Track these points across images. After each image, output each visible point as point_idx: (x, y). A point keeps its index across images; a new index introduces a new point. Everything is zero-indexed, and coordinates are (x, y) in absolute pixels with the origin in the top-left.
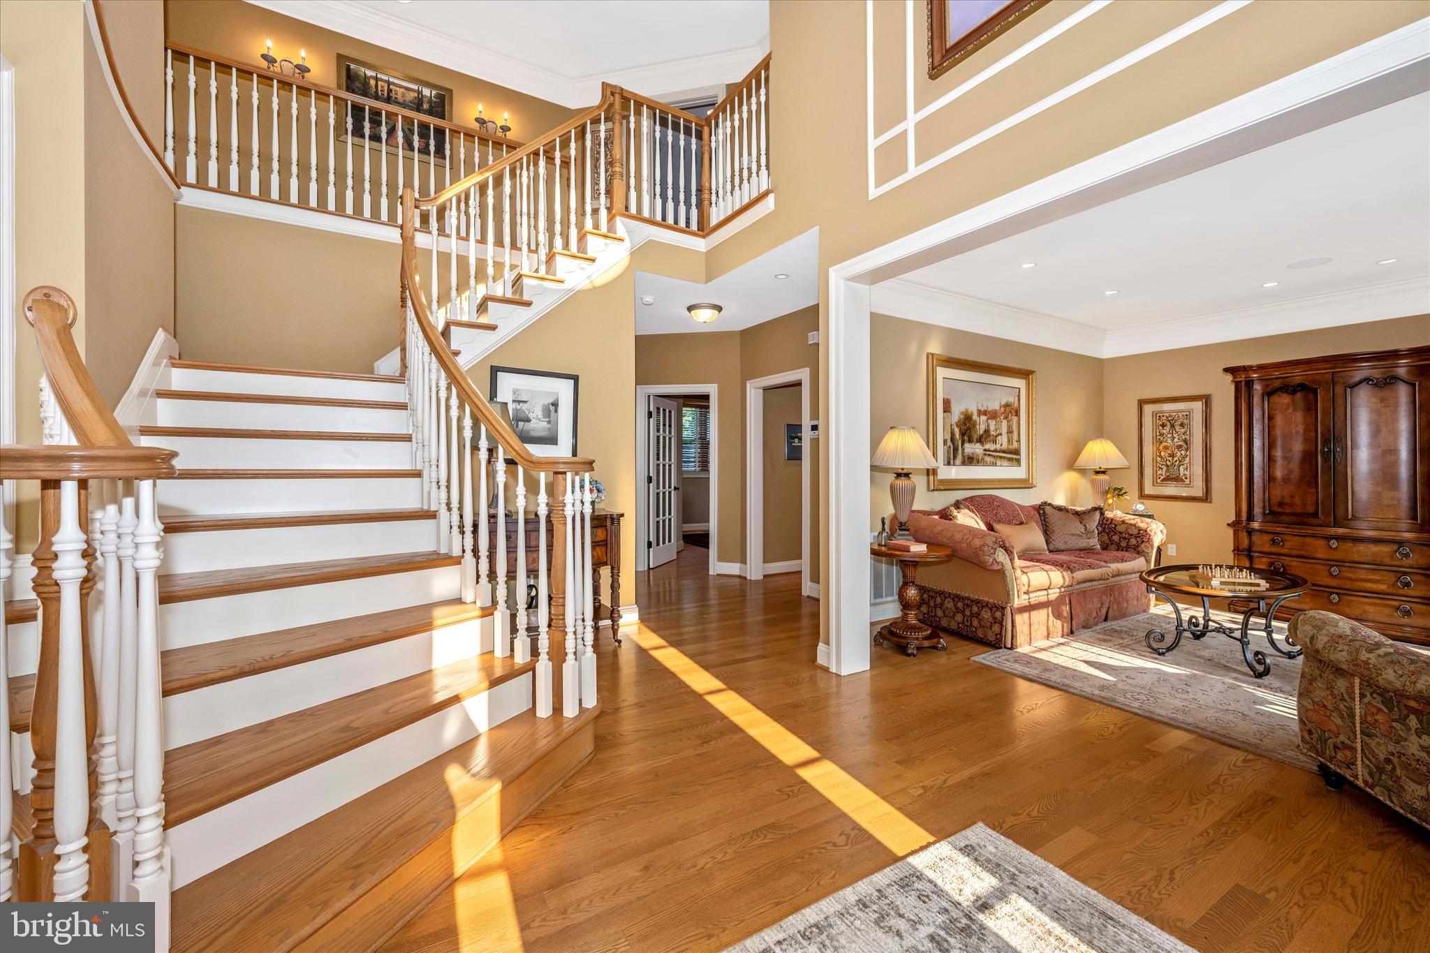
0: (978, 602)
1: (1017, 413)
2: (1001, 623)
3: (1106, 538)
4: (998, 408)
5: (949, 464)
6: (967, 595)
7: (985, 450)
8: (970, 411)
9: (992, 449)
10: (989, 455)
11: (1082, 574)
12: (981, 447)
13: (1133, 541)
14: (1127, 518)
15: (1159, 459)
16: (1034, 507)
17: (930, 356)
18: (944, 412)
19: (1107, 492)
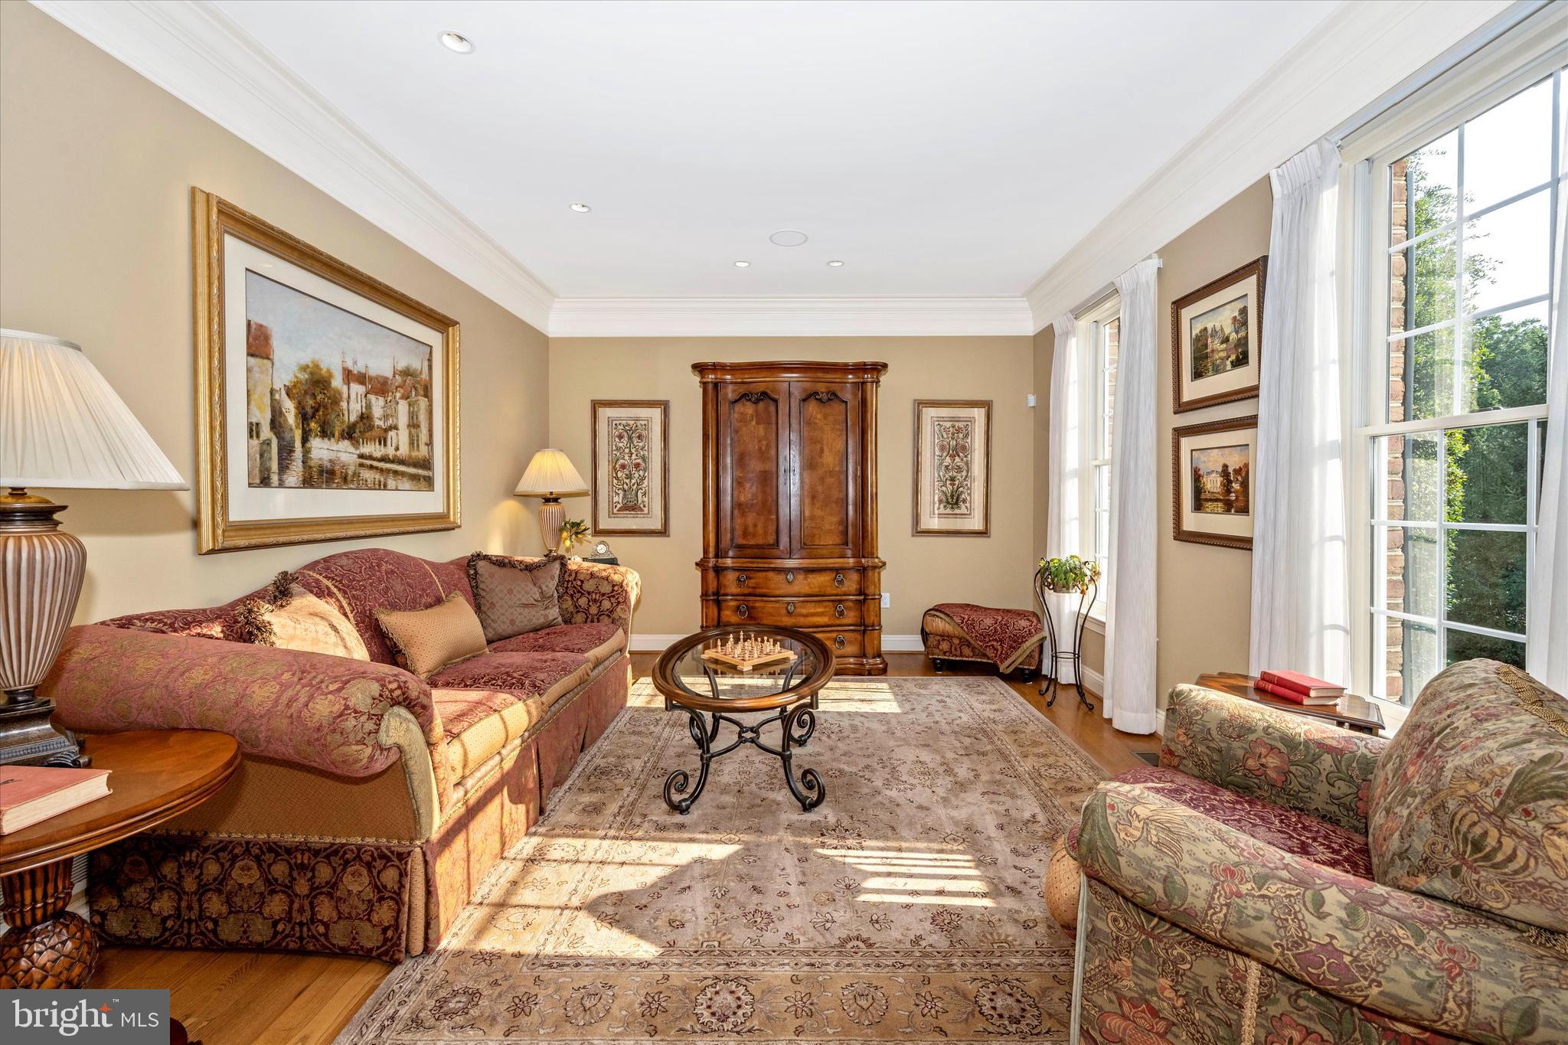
0: (332, 852)
1: (427, 392)
2: (398, 897)
3: (568, 604)
4: (389, 374)
5: (265, 482)
6: (300, 838)
7: (361, 456)
8: (324, 366)
9: (378, 454)
10: (371, 467)
11: (555, 690)
12: (352, 449)
13: (606, 604)
14: (595, 569)
15: (615, 481)
16: (457, 563)
17: (201, 200)
18: (250, 354)
19: (561, 530)
